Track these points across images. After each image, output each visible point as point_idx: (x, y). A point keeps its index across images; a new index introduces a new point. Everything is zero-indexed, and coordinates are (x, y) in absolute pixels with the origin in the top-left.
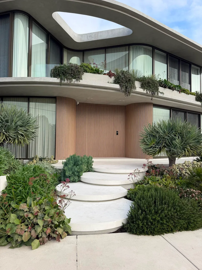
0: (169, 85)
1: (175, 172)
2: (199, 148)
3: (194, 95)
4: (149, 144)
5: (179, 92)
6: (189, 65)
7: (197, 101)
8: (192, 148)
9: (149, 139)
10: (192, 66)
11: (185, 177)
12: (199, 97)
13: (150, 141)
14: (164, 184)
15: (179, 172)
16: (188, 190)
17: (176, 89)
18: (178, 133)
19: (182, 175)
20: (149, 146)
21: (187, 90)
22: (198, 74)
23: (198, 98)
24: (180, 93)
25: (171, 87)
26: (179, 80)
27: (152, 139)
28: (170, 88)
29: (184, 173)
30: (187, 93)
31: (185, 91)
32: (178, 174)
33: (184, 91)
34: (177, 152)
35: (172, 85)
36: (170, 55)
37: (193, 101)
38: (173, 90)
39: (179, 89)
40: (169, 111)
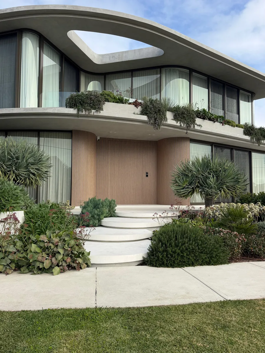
0: (209, 115)
1: (208, 214)
2: (238, 188)
3: (242, 128)
4: (181, 184)
5: (221, 124)
6: (236, 90)
7: (246, 135)
8: (230, 189)
9: (182, 179)
10: (241, 91)
11: (218, 218)
12: (248, 130)
13: (183, 181)
14: (194, 225)
15: (212, 214)
16: (216, 230)
17: (218, 120)
18: (214, 171)
19: (216, 217)
20: (181, 187)
21: (233, 122)
22: (249, 102)
23: (246, 131)
24: (223, 125)
25: (212, 118)
26: (224, 109)
27: (184, 179)
28: (210, 119)
29: (218, 215)
30: (232, 126)
31: (230, 122)
32: (211, 216)
33: (228, 123)
34: (212, 193)
35: (213, 116)
36: (211, 79)
37: (239, 135)
38: (214, 122)
39: (222, 121)
40: (210, 147)
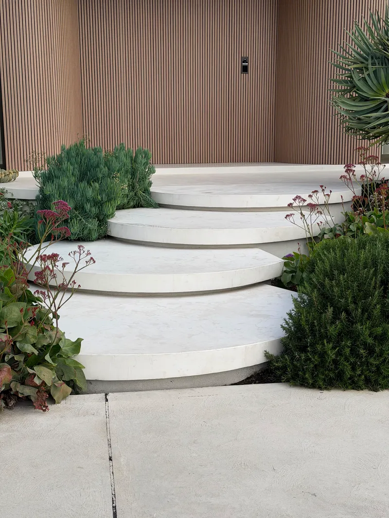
4: (369, 94)
9: (372, 75)
13: (375, 82)
20: (372, 105)
27: (382, 74)
